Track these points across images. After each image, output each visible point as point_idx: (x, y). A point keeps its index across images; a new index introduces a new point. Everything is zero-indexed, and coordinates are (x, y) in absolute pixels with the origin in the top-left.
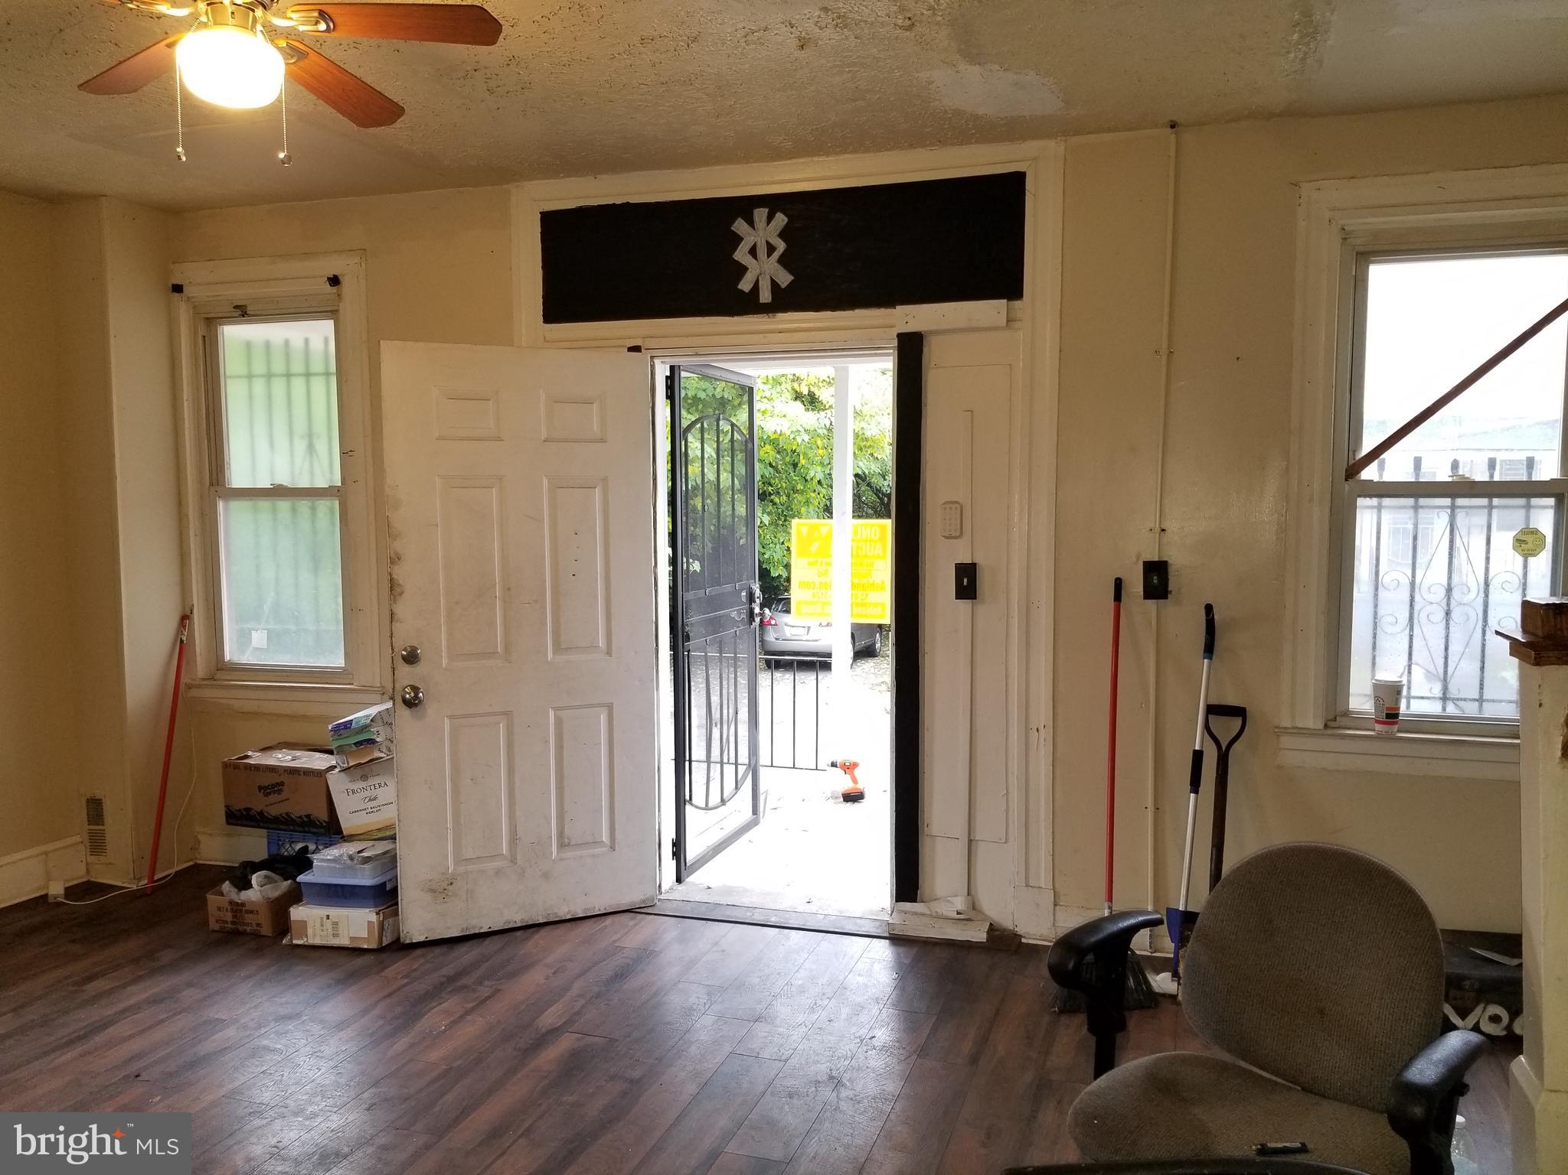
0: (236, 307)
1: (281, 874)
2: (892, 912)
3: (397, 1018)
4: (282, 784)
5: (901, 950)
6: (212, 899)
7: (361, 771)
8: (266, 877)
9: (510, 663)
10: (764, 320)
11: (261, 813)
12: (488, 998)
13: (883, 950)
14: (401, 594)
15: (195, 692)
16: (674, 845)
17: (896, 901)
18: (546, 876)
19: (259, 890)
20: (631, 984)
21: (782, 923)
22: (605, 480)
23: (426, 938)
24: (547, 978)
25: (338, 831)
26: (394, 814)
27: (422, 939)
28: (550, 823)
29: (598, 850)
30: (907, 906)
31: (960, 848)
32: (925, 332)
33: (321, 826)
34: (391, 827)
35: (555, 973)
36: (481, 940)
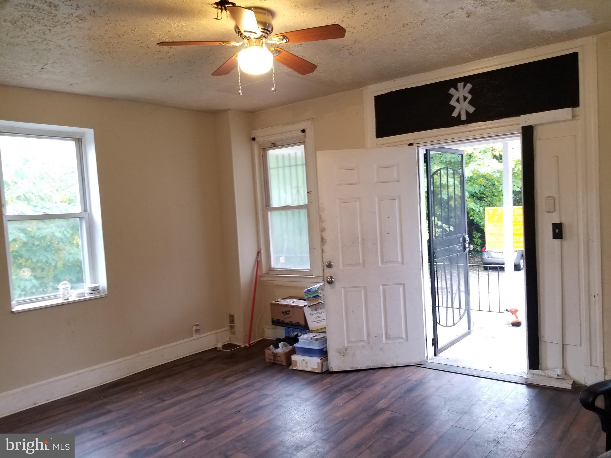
0: (272, 144)
1: (289, 343)
2: (528, 373)
3: (326, 399)
4: (289, 311)
5: (531, 390)
6: (266, 351)
7: (315, 307)
8: (284, 344)
9: (365, 267)
10: (463, 127)
11: (283, 321)
12: (359, 394)
13: (523, 390)
14: (326, 242)
15: (262, 279)
16: (433, 340)
17: (529, 369)
18: (381, 349)
19: (282, 349)
20: (414, 394)
21: (478, 375)
22: (399, 196)
23: (338, 370)
24: (381, 389)
25: (308, 329)
26: (325, 324)
27: (336, 370)
28: (382, 329)
29: (401, 341)
30: (534, 371)
31: (559, 348)
32: (534, 125)
33: (302, 327)
34: (325, 328)
35: (384, 387)
36: (358, 372)
